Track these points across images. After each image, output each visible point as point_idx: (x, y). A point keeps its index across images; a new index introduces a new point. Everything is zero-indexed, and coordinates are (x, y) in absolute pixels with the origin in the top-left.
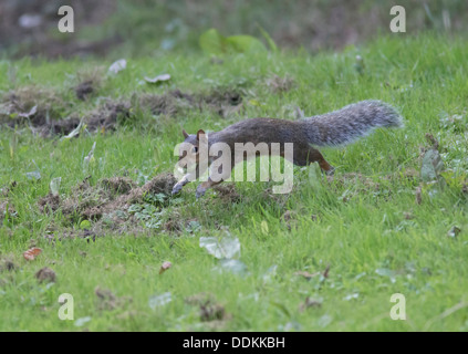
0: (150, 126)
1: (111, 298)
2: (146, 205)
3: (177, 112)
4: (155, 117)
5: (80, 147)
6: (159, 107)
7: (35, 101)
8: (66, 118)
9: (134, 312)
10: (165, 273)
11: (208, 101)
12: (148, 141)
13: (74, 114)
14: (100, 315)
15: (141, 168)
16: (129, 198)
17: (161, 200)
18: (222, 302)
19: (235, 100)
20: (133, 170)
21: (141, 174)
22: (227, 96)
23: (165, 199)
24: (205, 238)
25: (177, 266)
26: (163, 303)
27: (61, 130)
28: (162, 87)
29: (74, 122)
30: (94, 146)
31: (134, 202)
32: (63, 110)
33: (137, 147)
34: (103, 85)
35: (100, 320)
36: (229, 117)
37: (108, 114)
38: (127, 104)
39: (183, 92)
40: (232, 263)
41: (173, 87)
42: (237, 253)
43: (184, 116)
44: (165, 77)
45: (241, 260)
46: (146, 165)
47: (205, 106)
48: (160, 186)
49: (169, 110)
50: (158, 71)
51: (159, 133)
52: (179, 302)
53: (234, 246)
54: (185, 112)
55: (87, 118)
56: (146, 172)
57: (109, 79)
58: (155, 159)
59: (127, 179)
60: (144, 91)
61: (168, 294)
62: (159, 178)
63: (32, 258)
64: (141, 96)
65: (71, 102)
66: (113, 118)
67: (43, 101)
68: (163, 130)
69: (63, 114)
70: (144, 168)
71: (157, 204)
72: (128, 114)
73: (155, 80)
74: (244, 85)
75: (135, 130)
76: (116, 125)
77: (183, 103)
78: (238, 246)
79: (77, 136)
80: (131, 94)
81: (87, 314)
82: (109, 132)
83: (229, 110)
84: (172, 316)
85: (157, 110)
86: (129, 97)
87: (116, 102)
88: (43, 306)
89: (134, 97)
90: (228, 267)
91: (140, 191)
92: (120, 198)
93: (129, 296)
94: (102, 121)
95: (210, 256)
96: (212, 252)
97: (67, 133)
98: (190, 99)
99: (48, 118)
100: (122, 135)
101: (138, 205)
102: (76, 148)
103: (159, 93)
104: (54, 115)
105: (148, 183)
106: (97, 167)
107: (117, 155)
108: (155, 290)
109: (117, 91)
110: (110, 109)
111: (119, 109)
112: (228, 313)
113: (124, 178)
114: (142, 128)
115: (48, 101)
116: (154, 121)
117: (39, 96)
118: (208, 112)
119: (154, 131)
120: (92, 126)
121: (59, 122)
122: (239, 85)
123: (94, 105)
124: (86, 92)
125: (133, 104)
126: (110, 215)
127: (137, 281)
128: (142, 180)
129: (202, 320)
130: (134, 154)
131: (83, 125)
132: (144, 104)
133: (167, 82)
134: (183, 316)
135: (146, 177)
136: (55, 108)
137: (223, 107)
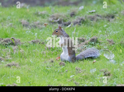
0: (90, 24)
1: (80, 70)
2: (89, 45)
3: (97, 20)
4: (91, 22)
5: (71, 30)
6: (92, 19)
7: (59, 17)
8: (67, 22)
9: (86, 74)
10: (94, 63)
11: (106, 17)
12: (90, 28)
13: (70, 21)
14: (77, 75)
15: (88, 35)
16: (84, 43)
17: (93, 44)
18: (110, 71)
19: (113, 17)
20: (86, 36)
21: (88, 37)
22: (111, 16)
23: (94, 43)
24: (105, 54)
25: (97, 61)
26: (94, 71)
27: (66, 25)
28: (93, 14)
29: (70, 23)
30: (75, 29)
31: (86, 44)
32: (67, 20)
33: (87, 29)
34: (77, 13)
35: (77, 76)
36: (111, 22)
37: (79, 21)
38: (84, 18)
39: (99, 15)
40: (112, 61)
41: (96, 14)
42: (114, 58)
43: (99, 21)
44: (94, 11)
45: (115, 60)
46: (89, 34)
47: (105, 19)
48: (93, 40)
49: (95, 20)
50: (92, 9)
51: (93, 26)
52: (98, 71)
53: (113, 56)
54: (99, 20)
55: (73, 22)
56: (89, 36)
57: (79, 11)
58: (91, 33)
59: (84, 38)
60: (89, 15)
61: (95, 69)
62: (93, 38)
63: (58, 59)
64: (88, 16)
65: (69, 17)
66: (80, 22)
67: (61, 17)
68: (94, 25)
69: (66, 21)
70: (89, 35)
71: (92, 45)
72: (84, 21)
73: (91, 12)
74: (115, 13)
75: (86, 25)
76: (81, 24)
77: (99, 18)
78: (114, 56)
79: (70, 27)
80: (85, 15)
81: (73, 75)
82: (79, 25)
83: (111, 20)
84: (96, 75)
85: (92, 20)
86: (84, 16)
87: (81, 17)
88: (61, 72)
89: (86, 16)
90: (111, 62)
91: (87, 41)
92: (82, 43)
93: (85, 70)
94: (77, 23)
95: (106, 59)
96: (107, 58)
97: (68, 26)
98: (101, 17)
99: (62, 22)
100: (83, 26)
101: (87, 45)
102: (70, 30)
103: (92, 15)
104: (64, 21)
105: (90, 39)
106: (76, 35)
107: (81, 32)
108: (92, 68)
109: (81, 14)
110: (79, 19)
111: (82, 19)
112: (111, 74)
113: (83, 38)
114: (88, 25)
115: (63, 17)
116: (91, 23)
117: (60, 16)
118: (106, 20)
119: (91, 25)
120: (75, 24)
121: (65, 23)
122: (114, 13)
123: (75, 19)
124: (73, 15)
125: (85, 18)
126: (80, 48)
127: (87, 66)
128: (88, 39)
129: (104, 76)
130: (86, 31)
131: (72, 24)
132: (89, 18)
133: (95, 12)
134: (99, 75)
135: (89, 38)
136: (65, 19)
137: (110, 19)
